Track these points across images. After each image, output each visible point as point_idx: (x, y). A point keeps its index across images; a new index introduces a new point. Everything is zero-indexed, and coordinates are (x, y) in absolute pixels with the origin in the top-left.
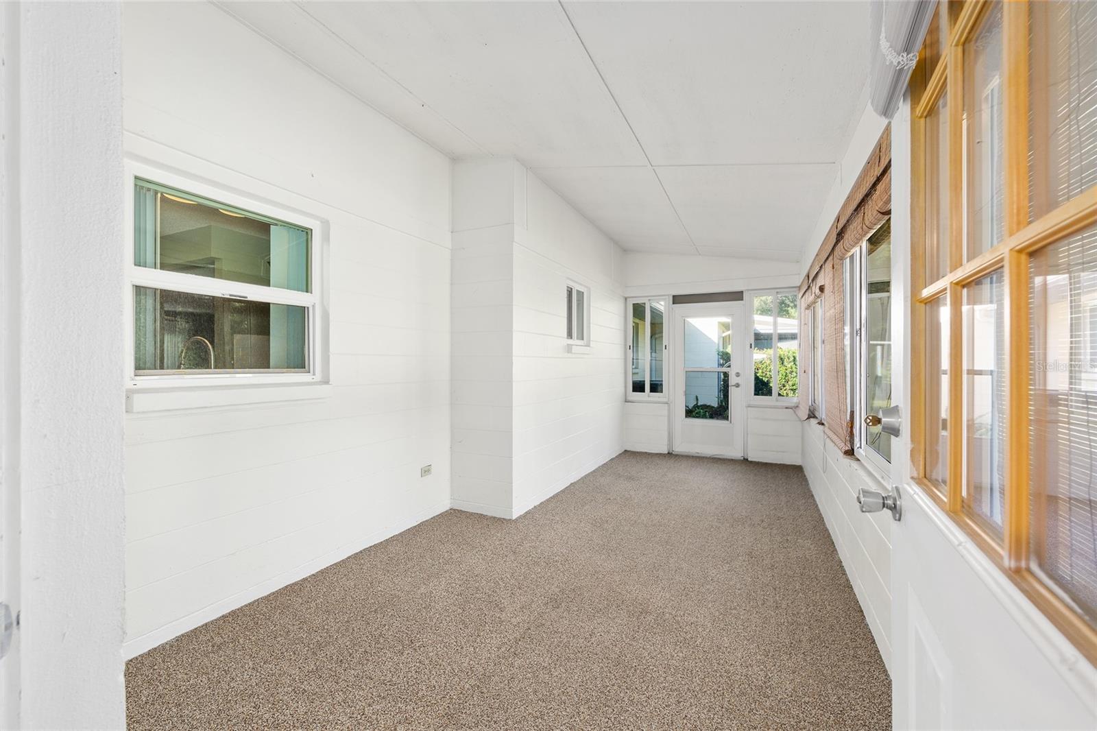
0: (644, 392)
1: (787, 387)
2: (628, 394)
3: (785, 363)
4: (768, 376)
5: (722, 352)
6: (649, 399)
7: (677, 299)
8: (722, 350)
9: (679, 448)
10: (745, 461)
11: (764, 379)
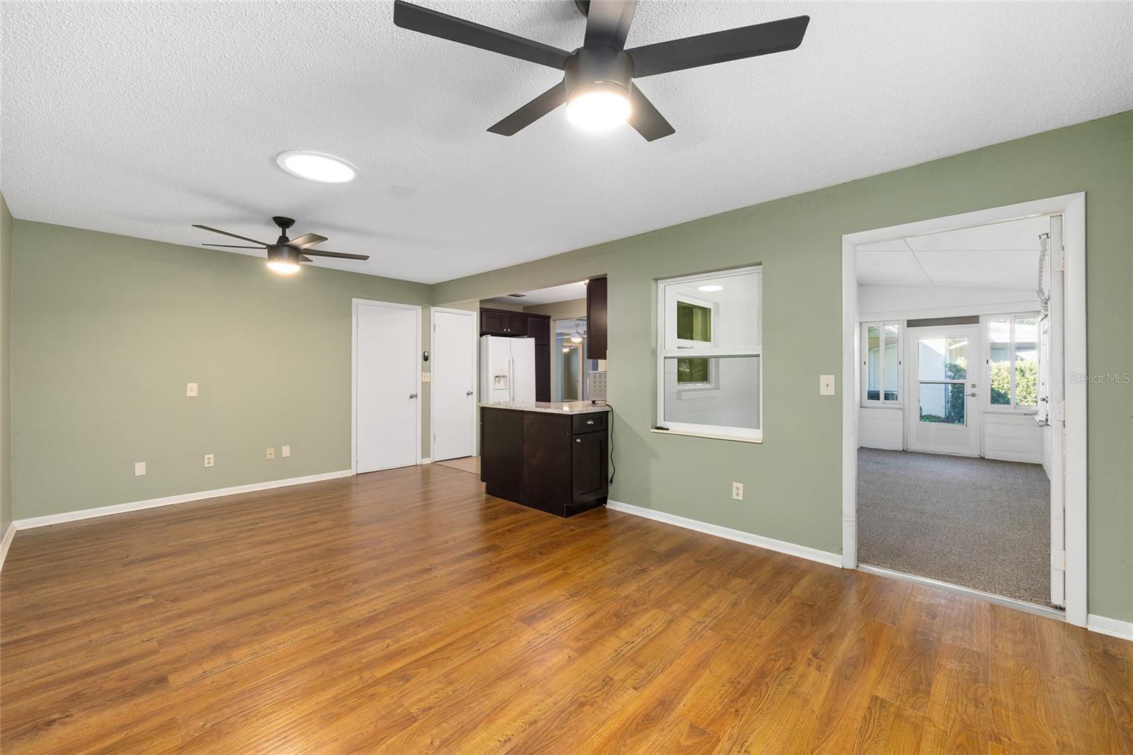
0: (879, 399)
1: (1029, 399)
2: (863, 402)
3: (1027, 375)
4: (1005, 387)
5: (950, 364)
6: (885, 406)
7: (911, 323)
8: (948, 362)
9: (914, 446)
10: (982, 459)
11: (1000, 391)
